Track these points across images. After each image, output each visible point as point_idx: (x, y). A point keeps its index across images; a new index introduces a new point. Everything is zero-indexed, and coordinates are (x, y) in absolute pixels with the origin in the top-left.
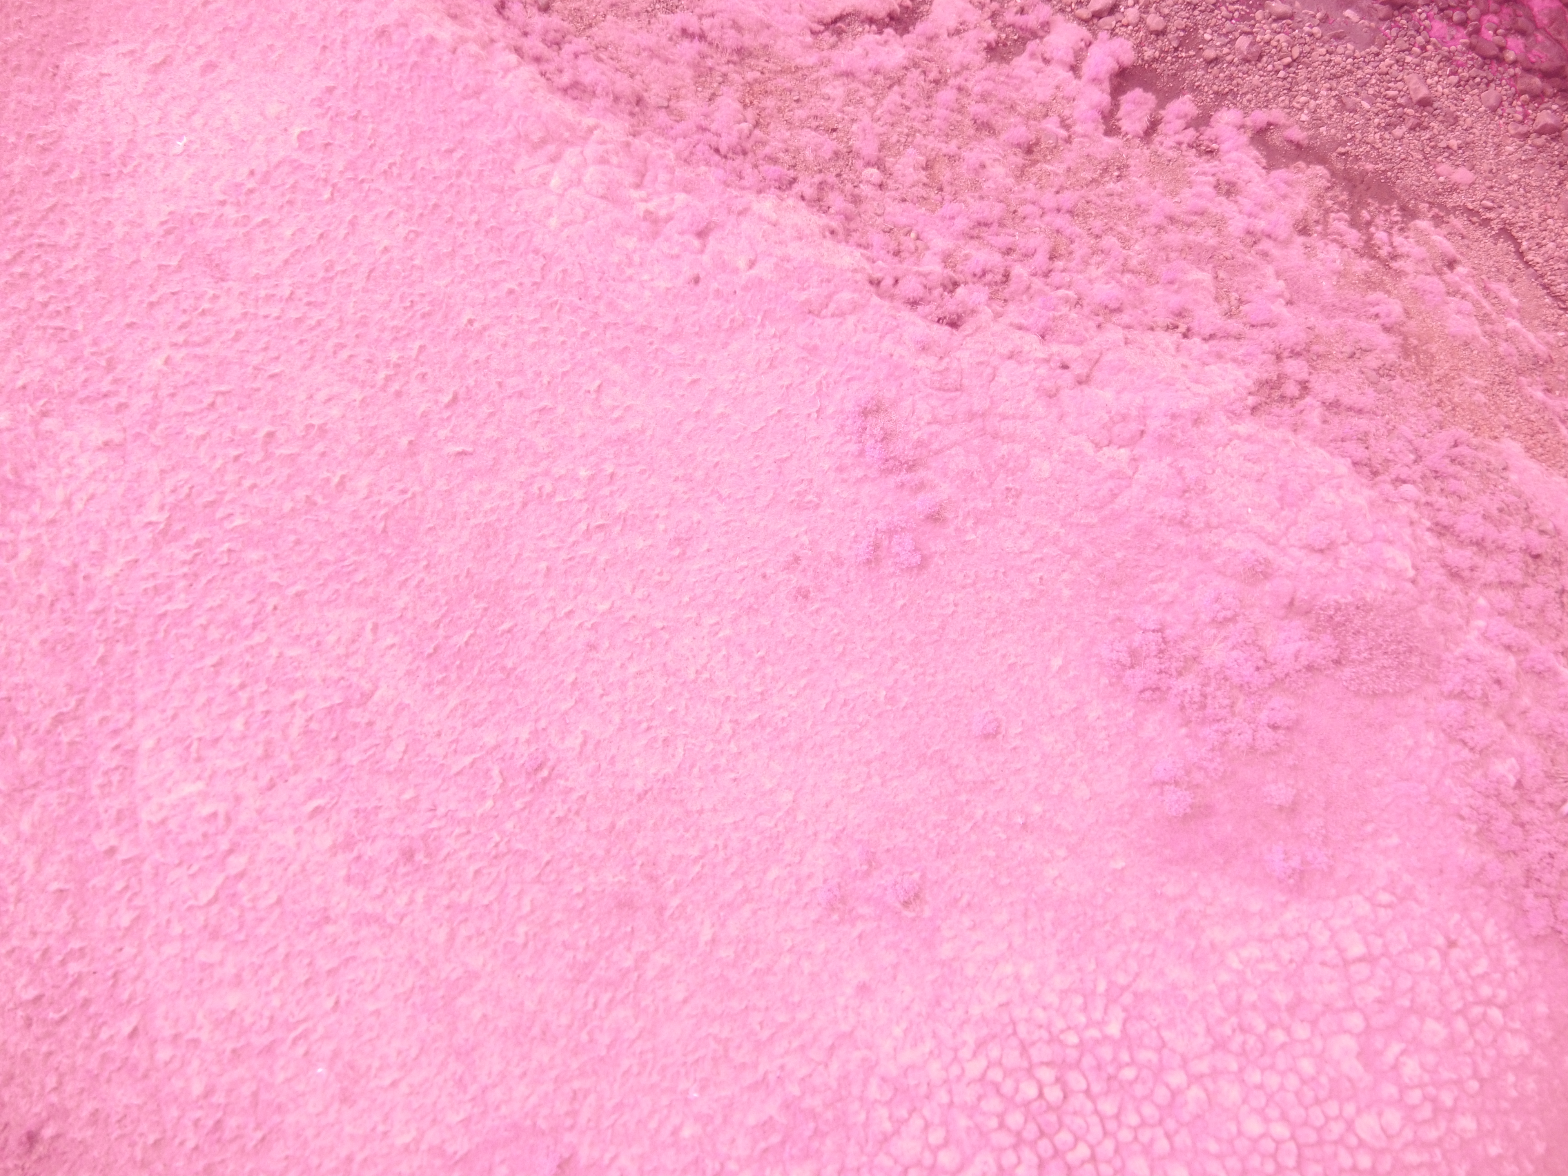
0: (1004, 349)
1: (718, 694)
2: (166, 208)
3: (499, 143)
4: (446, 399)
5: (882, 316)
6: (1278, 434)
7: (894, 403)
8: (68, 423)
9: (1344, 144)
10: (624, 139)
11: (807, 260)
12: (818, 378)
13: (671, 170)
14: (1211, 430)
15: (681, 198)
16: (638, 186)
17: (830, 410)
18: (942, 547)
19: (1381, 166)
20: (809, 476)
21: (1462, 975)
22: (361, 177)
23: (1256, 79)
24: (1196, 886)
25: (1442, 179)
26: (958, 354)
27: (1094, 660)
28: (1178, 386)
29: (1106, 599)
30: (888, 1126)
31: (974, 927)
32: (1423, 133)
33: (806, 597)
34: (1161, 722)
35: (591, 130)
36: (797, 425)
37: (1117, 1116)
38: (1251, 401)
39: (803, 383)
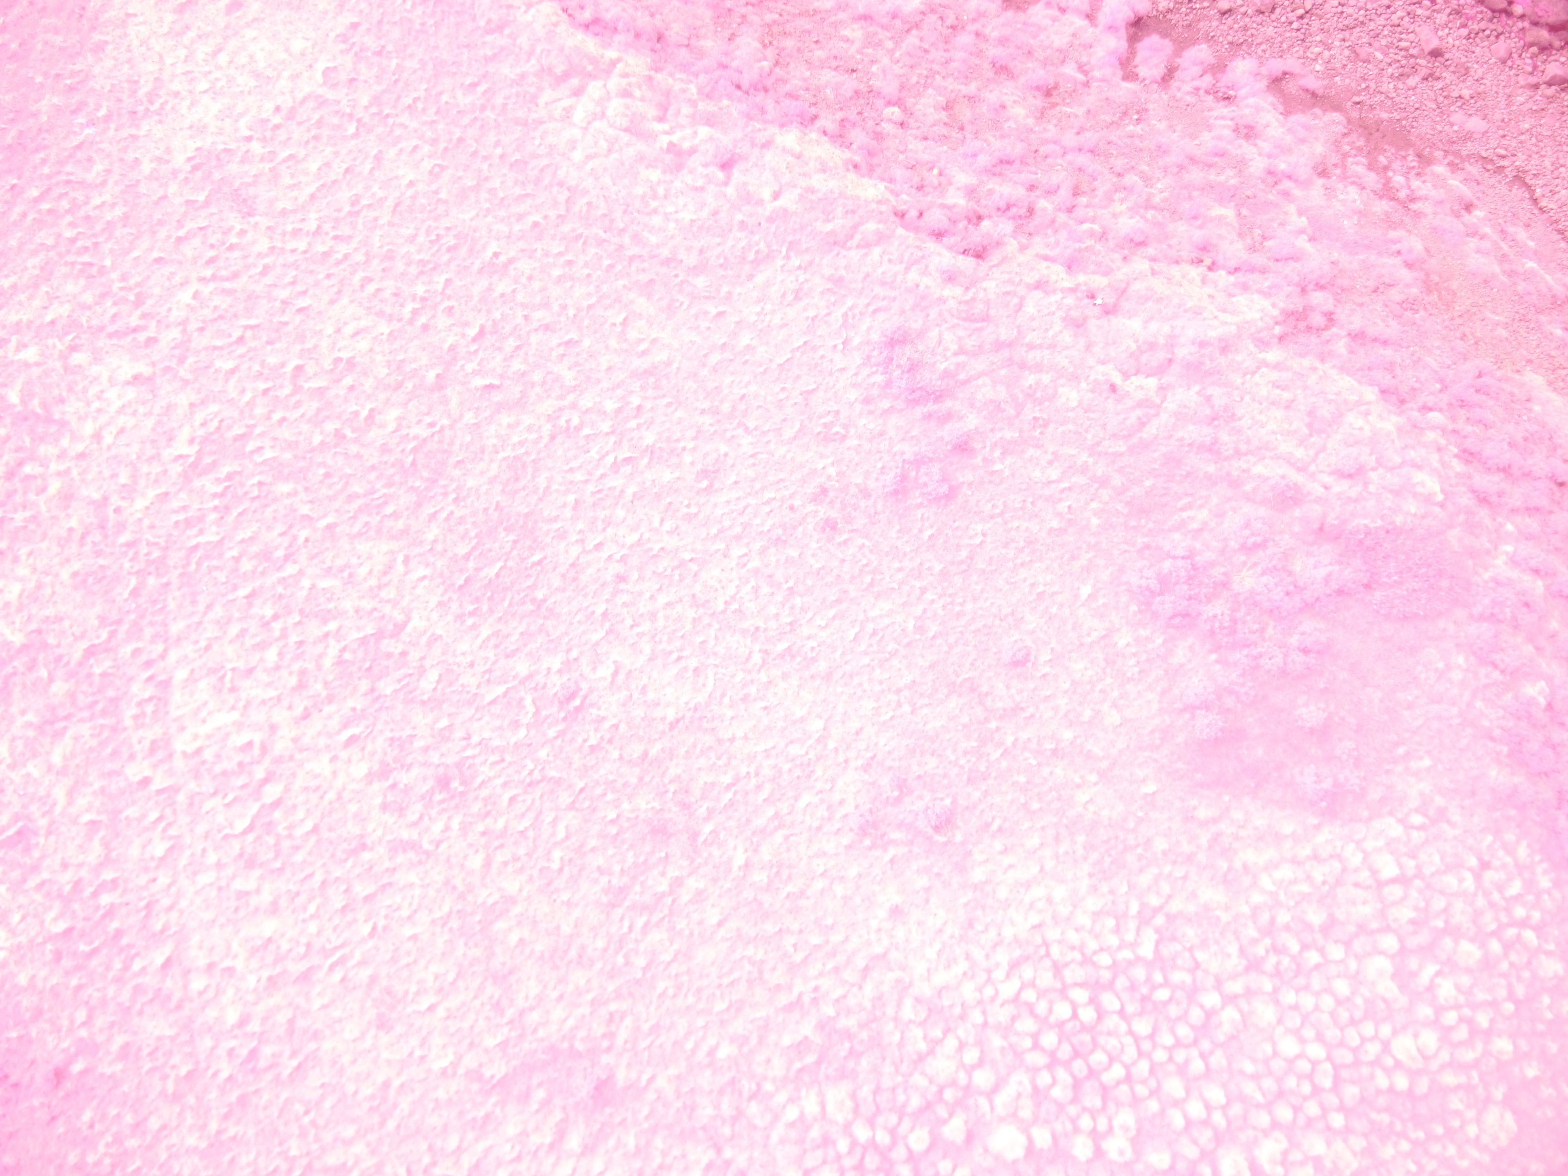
0: (1031, 278)
1: (746, 624)
2: (192, 145)
3: (523, 76)
4: (472, 332)
5: (908, 247)
6: (1306, 362)
7: (921, 334)
8: (97, 358)
9: (1358, 93)
10: (647, 73)
11: (832, 191)
12: (844, 309)
13: (693, 103)
14: (1239, 358)
15: (704, 131)
16: (661, 119)
17: (856, 341)
18: (969, 476)
19: (1396, 115)
20: (836, 408)
21: (1496, 896)
22: (386, 112)
23: (1270, 31)
24: (1228, 809)
25: (1455, 128)
26: (985, 284)
27: (1123, 588)
28: (1205, 315)
29: (1134, 527)
30: (922, 1046)
31: (1005, 851)
32: (1435, 83)
33: (834, 527)
34: (1191, 648)
35: (613, 63)
36: (822, 357)
37: (1151, 1037)
38: (1277, 330)
39: (828, 314)
